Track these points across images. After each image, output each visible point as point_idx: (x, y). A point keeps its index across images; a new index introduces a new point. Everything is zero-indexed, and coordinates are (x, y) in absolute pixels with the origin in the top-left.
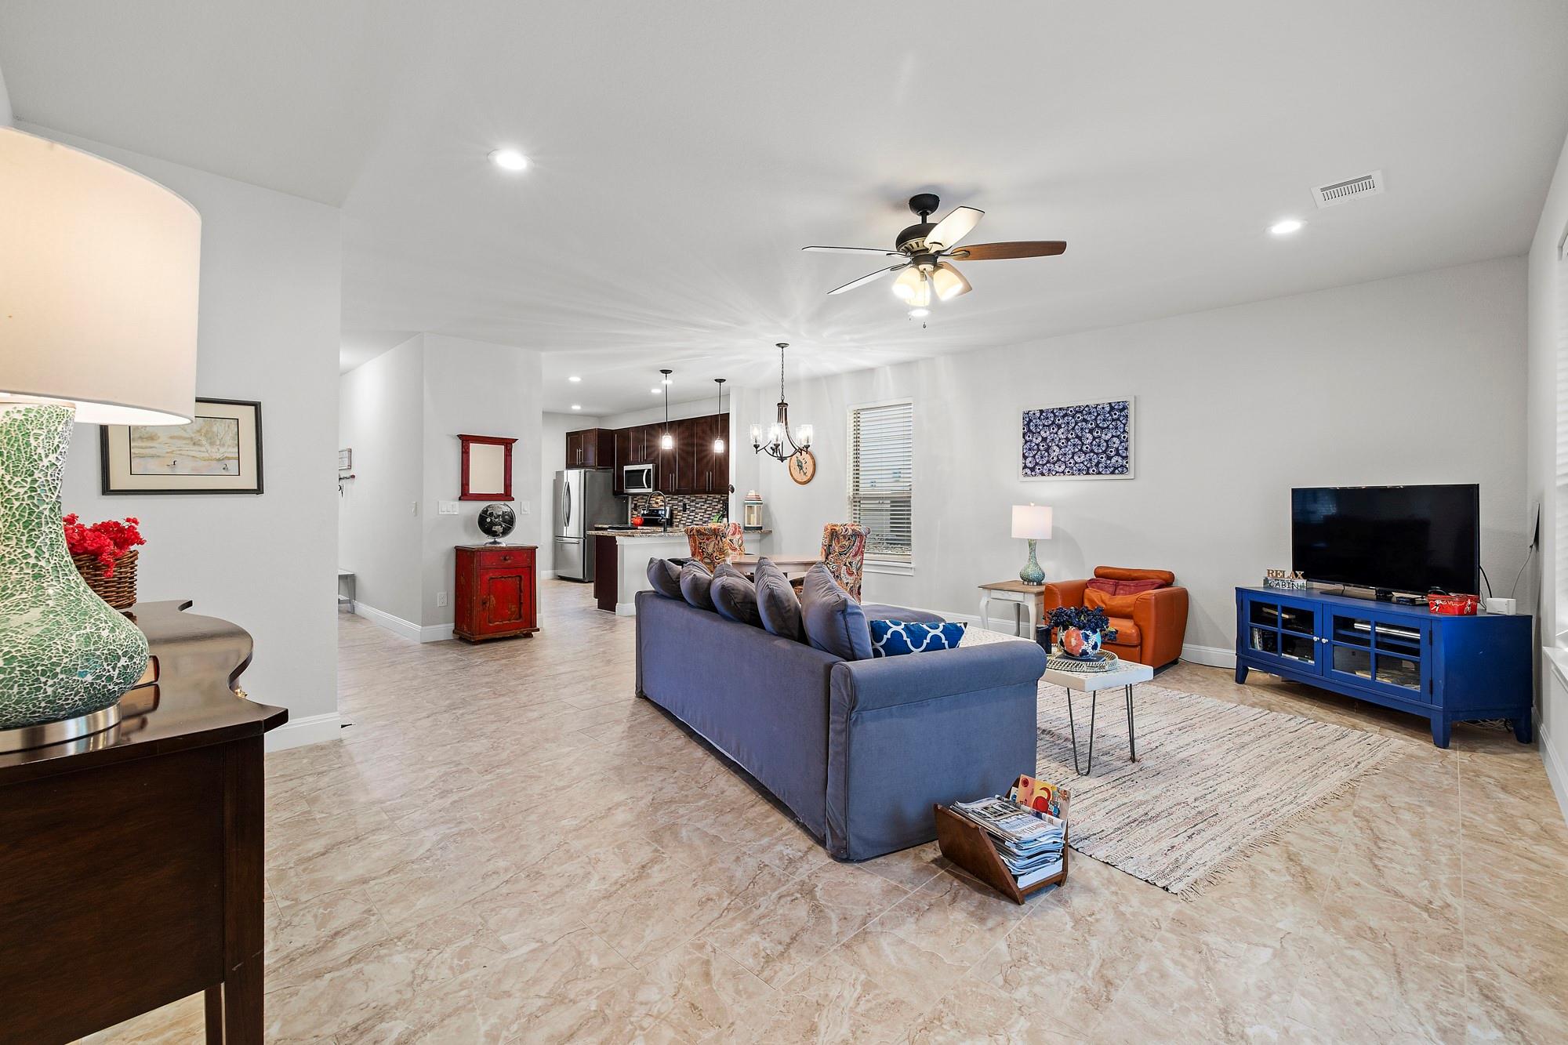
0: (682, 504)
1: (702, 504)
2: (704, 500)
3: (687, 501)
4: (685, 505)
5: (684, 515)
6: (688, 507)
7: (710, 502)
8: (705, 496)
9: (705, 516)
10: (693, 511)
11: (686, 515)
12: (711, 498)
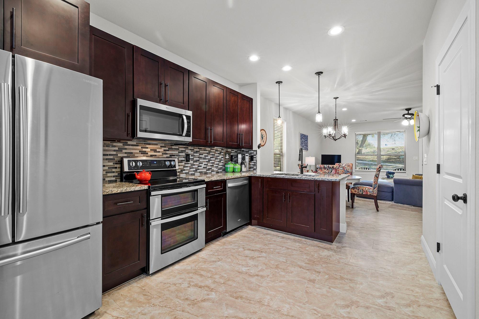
0: (184, 154)
1: (206, 155)
2: (208, 152)
3: (189, 152)
4: (188, 156)
5: (186, 165)
6: (191, 157)
7: (213, 153)
8: (208, 149)
9: (209, 164)
10: (196, 161)
11: (189, 165)
12: (214, 151)
